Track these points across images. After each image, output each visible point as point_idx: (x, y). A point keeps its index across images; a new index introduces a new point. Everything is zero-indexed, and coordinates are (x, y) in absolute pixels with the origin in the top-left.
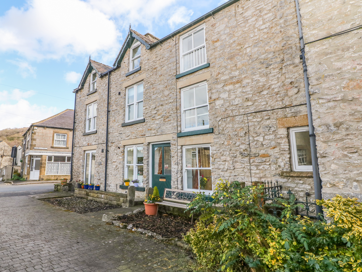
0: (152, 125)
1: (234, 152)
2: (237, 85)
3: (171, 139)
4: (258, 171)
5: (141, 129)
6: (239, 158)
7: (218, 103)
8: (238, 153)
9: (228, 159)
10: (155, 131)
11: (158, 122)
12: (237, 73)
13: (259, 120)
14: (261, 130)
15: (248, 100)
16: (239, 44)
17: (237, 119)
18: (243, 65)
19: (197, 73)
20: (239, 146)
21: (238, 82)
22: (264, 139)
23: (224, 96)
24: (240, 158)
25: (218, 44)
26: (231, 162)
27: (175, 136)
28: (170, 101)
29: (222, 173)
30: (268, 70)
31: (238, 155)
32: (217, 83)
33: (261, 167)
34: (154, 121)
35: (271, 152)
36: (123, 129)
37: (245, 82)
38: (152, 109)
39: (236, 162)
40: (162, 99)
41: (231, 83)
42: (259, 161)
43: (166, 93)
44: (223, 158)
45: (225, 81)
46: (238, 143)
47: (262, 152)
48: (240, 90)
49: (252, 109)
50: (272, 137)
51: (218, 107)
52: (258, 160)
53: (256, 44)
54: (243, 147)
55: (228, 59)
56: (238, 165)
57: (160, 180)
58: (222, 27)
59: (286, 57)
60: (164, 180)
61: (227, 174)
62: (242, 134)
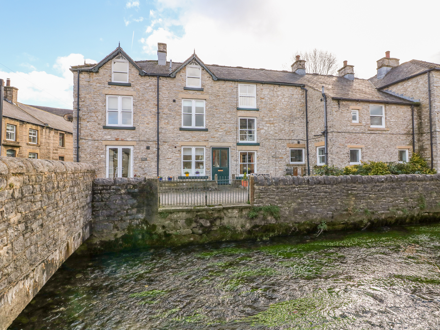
0: (215, 134)
1: (269, 156)
2: (272, 125)
3: (231, 145)
4: (279, 164)
5: (203, 135)
6: (271, 158)
7: (262, 131)
8: (271, 156)
9: (266, 159)
10: (218, 139)
11: (220, 133)
12: (272, 119)
13: (280, 143)
14: (281, 147)
15: (276, 133)
16: (274, 106)
17: (271, 140)
18: (275, 116)
19: (251, 111)
21: (272, 124)
22: (282, 151)
23: (266, 128)
25: (263, 100)
26: (267, 160)
27: (235, 144)
28: (232, 122)
29: (263, 165)
30: (285, 123)
31: (271, 157)
32: (263, 121)
33: (280, 162)
34: (217, 132)
35: (283, 156)
36: (180, 132)
37: (276, 125)
38: (216, 124)
39: (270, 160)
40: (225, 119)
41: (269, 123)
43: (229, 116)
44: (264, 158)
45: (267, 121)
46: (271, 152)
47: (280, 156)
48: (273, 128)
49: (278, 138)
50: (284, 150)
51: (262, 133)
52: (279, 159)
53: (281, 109)
54: (273, 154)
55: (269, 111)
56: (271, 162)
57: (219, 171)
58: (266, 93)
59: (291, 120)
60: (222, 171)
61: (265, 166)
62: (273, 148)
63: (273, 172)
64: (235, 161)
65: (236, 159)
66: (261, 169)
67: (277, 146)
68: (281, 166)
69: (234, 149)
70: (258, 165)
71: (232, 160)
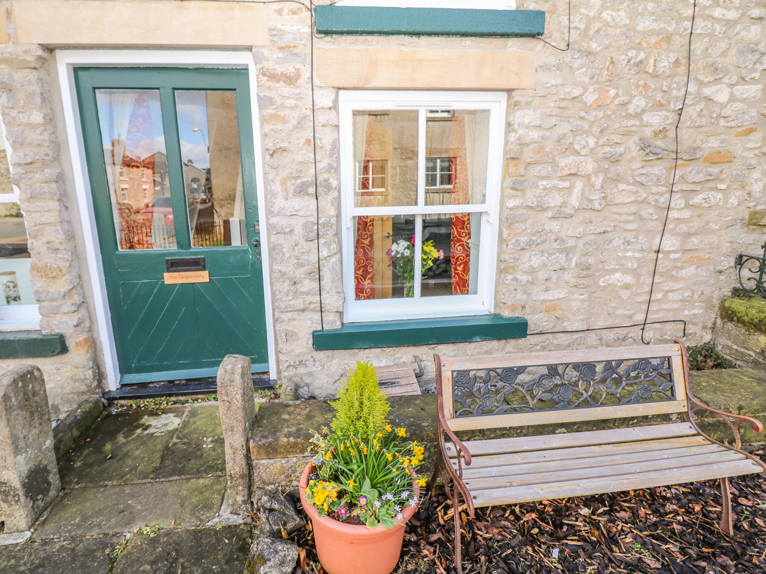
1: (617, 139)
3: (260, 38)
4: (686, 214)
8: (632, 145)
13: (732, 15)
14: (731, 59)
20: (638, 116)
22: (732, 98)
24: (636, 165)
26: (598, 181)
27: (296, 24)
29: (555, 226)
31: (634, 150)
33: (697, 200)
35: (738, 146)
39: (617, 179)
42: (701, 177)
44: (567, 162)
46: (639, 102)
47: (713, 144)
50: (754, 90)
52: (694, 172)
54: (655, 119)
56: (624, 193)
60: (202, 277)
61: (572, 229)
62: (664, 65)
63: (628, 279)
64: (301, 190)
65: (309, 177)
66: (536, 261)
67: (698, 47)
68: (703, 231)
69: (291, 80)
70: (508, 221)
71: (277, 187)
